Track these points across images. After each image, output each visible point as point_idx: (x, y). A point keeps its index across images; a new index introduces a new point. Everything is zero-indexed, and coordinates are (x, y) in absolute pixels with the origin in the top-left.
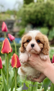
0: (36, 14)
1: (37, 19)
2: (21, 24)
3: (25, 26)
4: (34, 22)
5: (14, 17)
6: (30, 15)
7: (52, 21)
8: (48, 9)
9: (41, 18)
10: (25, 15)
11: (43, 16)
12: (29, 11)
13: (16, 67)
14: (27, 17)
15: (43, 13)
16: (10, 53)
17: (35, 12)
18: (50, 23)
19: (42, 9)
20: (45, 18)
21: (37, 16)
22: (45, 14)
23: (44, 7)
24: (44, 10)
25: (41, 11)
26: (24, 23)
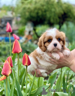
0: (36, 11)
1: (38, 17)
2: (21, 23)
3: (25, 24)
4: (35, 20)
5: (12, 14)
6: (31, 12)
7: (54, 19)
8: (49, 6)
9: (42, 15)
10: (25, 13)
11: (44, 13)
12: (29, 8)
13: (27, 65)
14: (27, 14)
15: (43, 10)
16: (20, 53)
17: (35, 9)
18: (52, 21)
19: (43, 6)
20: (46, 15)
21: (37, 13)
22: (45, 11)
23: (45, 4)
24: (45, 7)
25: (42, 8)
26: (24, 21)
